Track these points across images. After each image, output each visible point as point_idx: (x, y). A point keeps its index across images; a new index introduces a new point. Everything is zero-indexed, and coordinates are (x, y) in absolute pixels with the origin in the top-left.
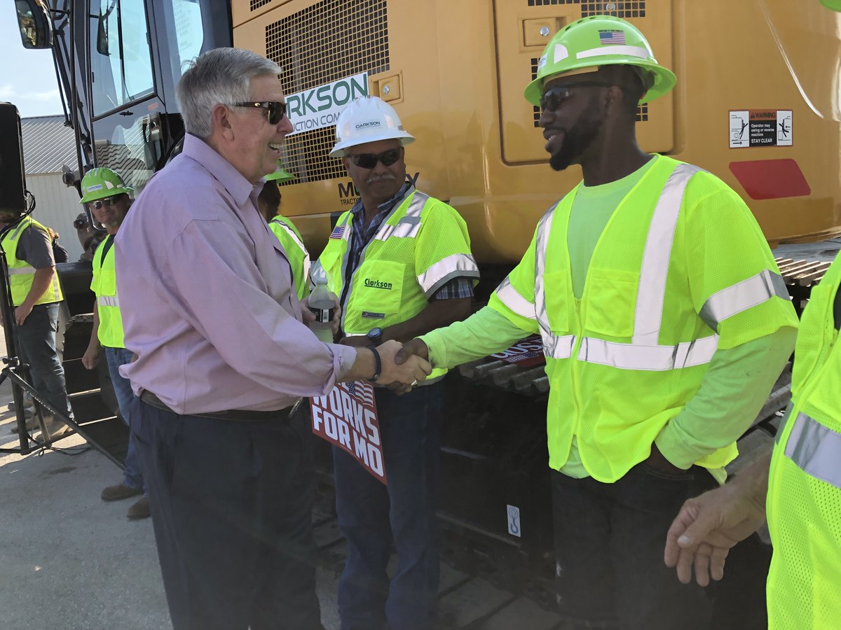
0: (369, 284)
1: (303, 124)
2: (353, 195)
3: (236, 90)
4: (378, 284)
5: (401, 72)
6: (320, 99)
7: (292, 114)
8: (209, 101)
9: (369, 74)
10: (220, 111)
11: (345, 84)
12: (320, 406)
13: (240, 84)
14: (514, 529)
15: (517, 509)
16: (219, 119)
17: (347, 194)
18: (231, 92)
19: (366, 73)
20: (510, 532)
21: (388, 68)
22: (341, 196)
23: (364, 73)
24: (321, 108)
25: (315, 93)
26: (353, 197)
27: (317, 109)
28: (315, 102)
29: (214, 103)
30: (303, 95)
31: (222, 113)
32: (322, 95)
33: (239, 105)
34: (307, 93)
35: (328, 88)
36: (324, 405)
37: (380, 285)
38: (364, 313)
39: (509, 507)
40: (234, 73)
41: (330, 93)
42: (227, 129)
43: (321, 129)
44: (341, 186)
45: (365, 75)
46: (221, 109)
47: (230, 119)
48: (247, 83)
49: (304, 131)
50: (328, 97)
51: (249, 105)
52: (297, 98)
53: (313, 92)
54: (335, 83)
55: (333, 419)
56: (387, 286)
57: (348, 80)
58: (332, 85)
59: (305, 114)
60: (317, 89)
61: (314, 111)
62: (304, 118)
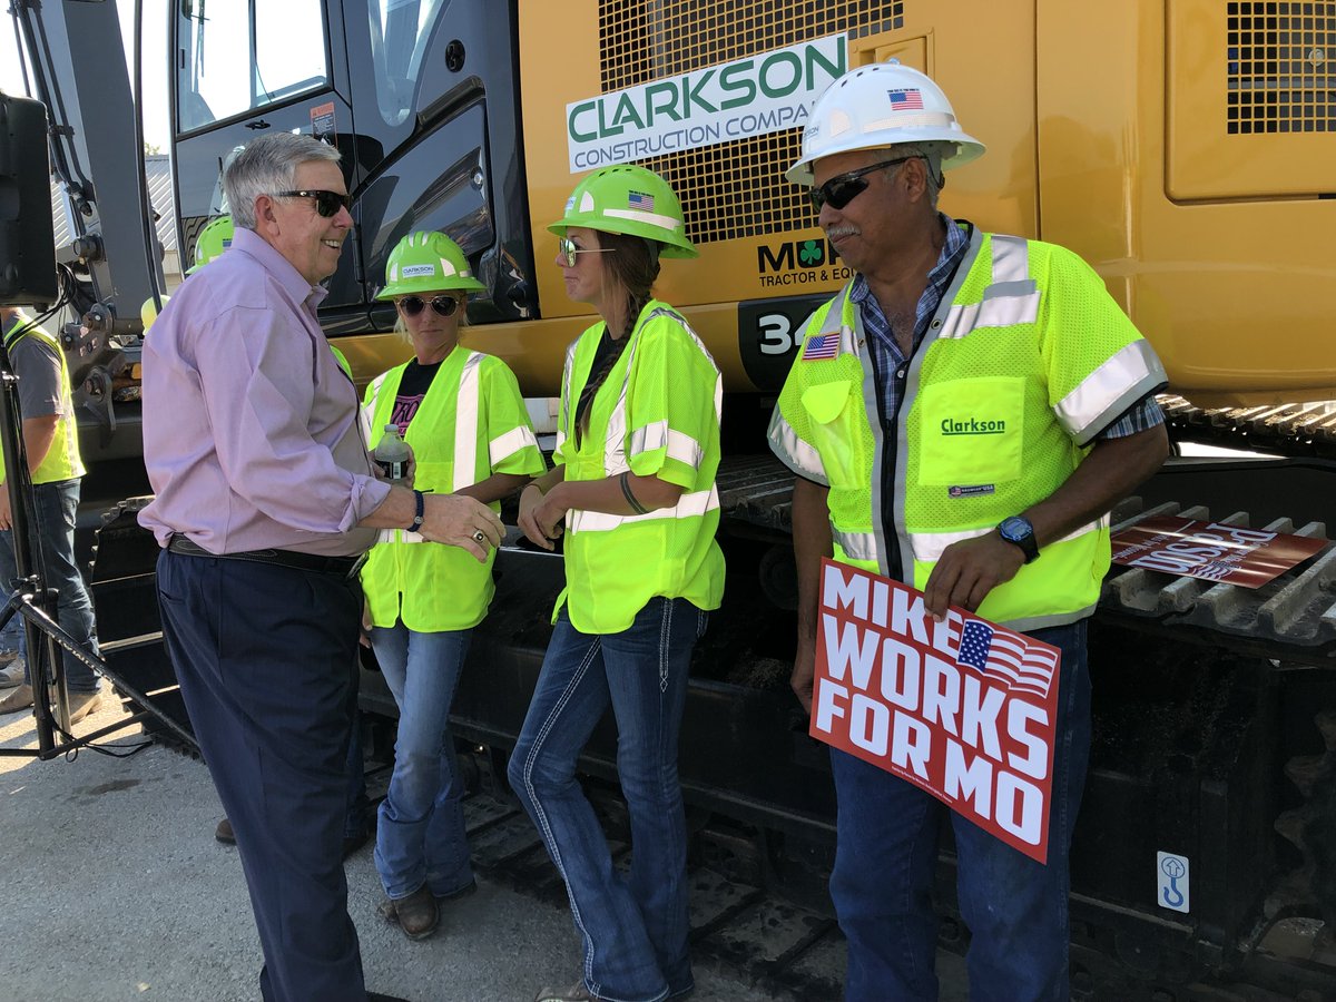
0: (953, 429)
1: (682, 136)
2: (791, 266)
3: (280, 177)
4: (974, 426)
5: (933, 31)
6: (726, 86)
7: (655, 117)
8: (252, 192)
9: (852, 36)
10: (262, 201)
11: (793, 58)
12: (847, 681)
13: (284, 171)
14: (1173, 897)
15: (1185, 861)
16: (262, 211)
17: (776, 266)
18: (274, 180)
19: (845, 34)
20: (1162, 902)
21: (899, 23)
22: (762, 269)
23: (841, 35)
24: (726, 105)
25: (716, 78)
26: (793, 271)
27: (719, 107)
28: (713, 92)
29: (257, 193)
30: (686, 81)
31: (266, 204)
32: (731, 79)
33: (283, 195)
34: (695, 76)
35: (750, 65)
36: (861, 679)
37: (979, 427)
38: (952, 490)
39: (1161, 855)
40: (278, 157)
41: (753, 75)
42: (271, 223)
43: (726, 144)
44: (764, 251)
45: (841, 41)
46: (264, 200)
47: (276, 212)
48: (292, 170)
49: (684, 147)
50: (749, 83)
51: (295, 194)
52: (672, 87)
53: (709, 75)
54: (766, 55)
55: (881, 713)
56: (994, 427)
57: (799, 49)
58: (759, 59)
59: (687, 115)
60: (720, 68)
61: (710, 109)
62: (684, 124)
